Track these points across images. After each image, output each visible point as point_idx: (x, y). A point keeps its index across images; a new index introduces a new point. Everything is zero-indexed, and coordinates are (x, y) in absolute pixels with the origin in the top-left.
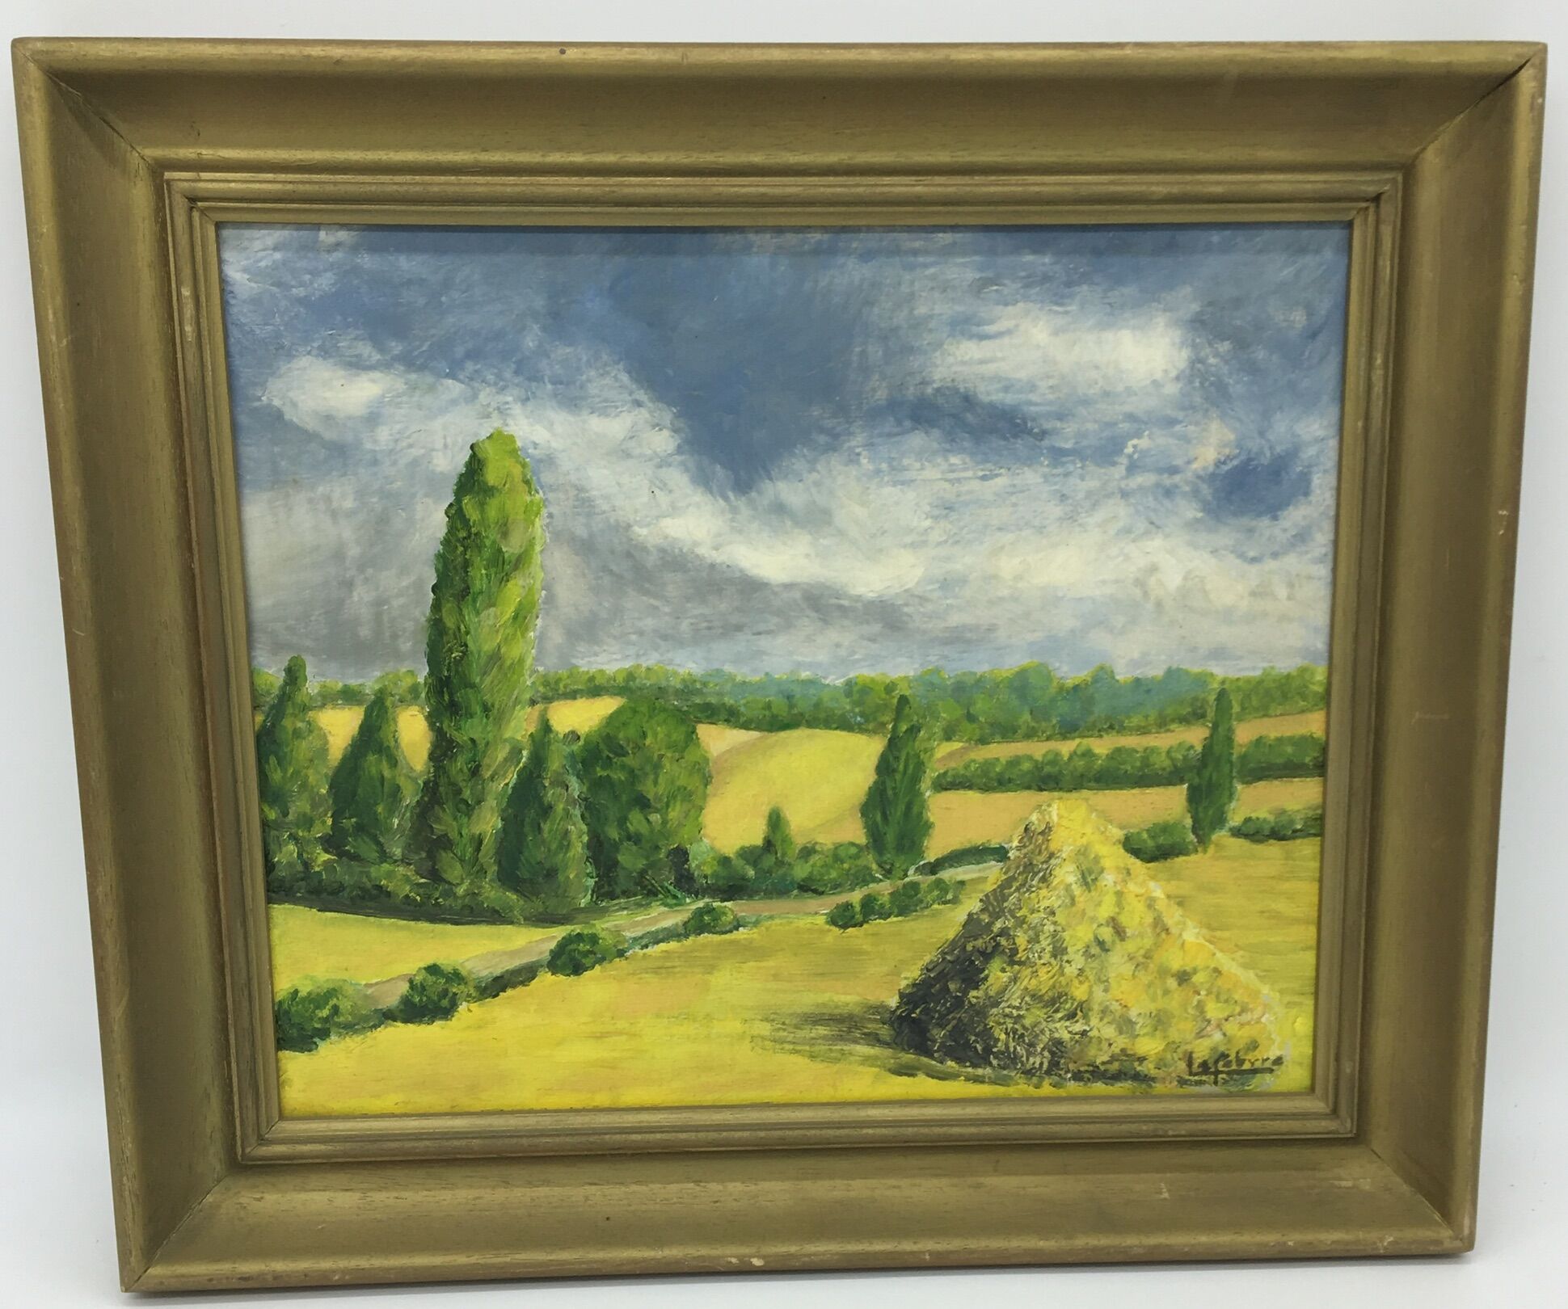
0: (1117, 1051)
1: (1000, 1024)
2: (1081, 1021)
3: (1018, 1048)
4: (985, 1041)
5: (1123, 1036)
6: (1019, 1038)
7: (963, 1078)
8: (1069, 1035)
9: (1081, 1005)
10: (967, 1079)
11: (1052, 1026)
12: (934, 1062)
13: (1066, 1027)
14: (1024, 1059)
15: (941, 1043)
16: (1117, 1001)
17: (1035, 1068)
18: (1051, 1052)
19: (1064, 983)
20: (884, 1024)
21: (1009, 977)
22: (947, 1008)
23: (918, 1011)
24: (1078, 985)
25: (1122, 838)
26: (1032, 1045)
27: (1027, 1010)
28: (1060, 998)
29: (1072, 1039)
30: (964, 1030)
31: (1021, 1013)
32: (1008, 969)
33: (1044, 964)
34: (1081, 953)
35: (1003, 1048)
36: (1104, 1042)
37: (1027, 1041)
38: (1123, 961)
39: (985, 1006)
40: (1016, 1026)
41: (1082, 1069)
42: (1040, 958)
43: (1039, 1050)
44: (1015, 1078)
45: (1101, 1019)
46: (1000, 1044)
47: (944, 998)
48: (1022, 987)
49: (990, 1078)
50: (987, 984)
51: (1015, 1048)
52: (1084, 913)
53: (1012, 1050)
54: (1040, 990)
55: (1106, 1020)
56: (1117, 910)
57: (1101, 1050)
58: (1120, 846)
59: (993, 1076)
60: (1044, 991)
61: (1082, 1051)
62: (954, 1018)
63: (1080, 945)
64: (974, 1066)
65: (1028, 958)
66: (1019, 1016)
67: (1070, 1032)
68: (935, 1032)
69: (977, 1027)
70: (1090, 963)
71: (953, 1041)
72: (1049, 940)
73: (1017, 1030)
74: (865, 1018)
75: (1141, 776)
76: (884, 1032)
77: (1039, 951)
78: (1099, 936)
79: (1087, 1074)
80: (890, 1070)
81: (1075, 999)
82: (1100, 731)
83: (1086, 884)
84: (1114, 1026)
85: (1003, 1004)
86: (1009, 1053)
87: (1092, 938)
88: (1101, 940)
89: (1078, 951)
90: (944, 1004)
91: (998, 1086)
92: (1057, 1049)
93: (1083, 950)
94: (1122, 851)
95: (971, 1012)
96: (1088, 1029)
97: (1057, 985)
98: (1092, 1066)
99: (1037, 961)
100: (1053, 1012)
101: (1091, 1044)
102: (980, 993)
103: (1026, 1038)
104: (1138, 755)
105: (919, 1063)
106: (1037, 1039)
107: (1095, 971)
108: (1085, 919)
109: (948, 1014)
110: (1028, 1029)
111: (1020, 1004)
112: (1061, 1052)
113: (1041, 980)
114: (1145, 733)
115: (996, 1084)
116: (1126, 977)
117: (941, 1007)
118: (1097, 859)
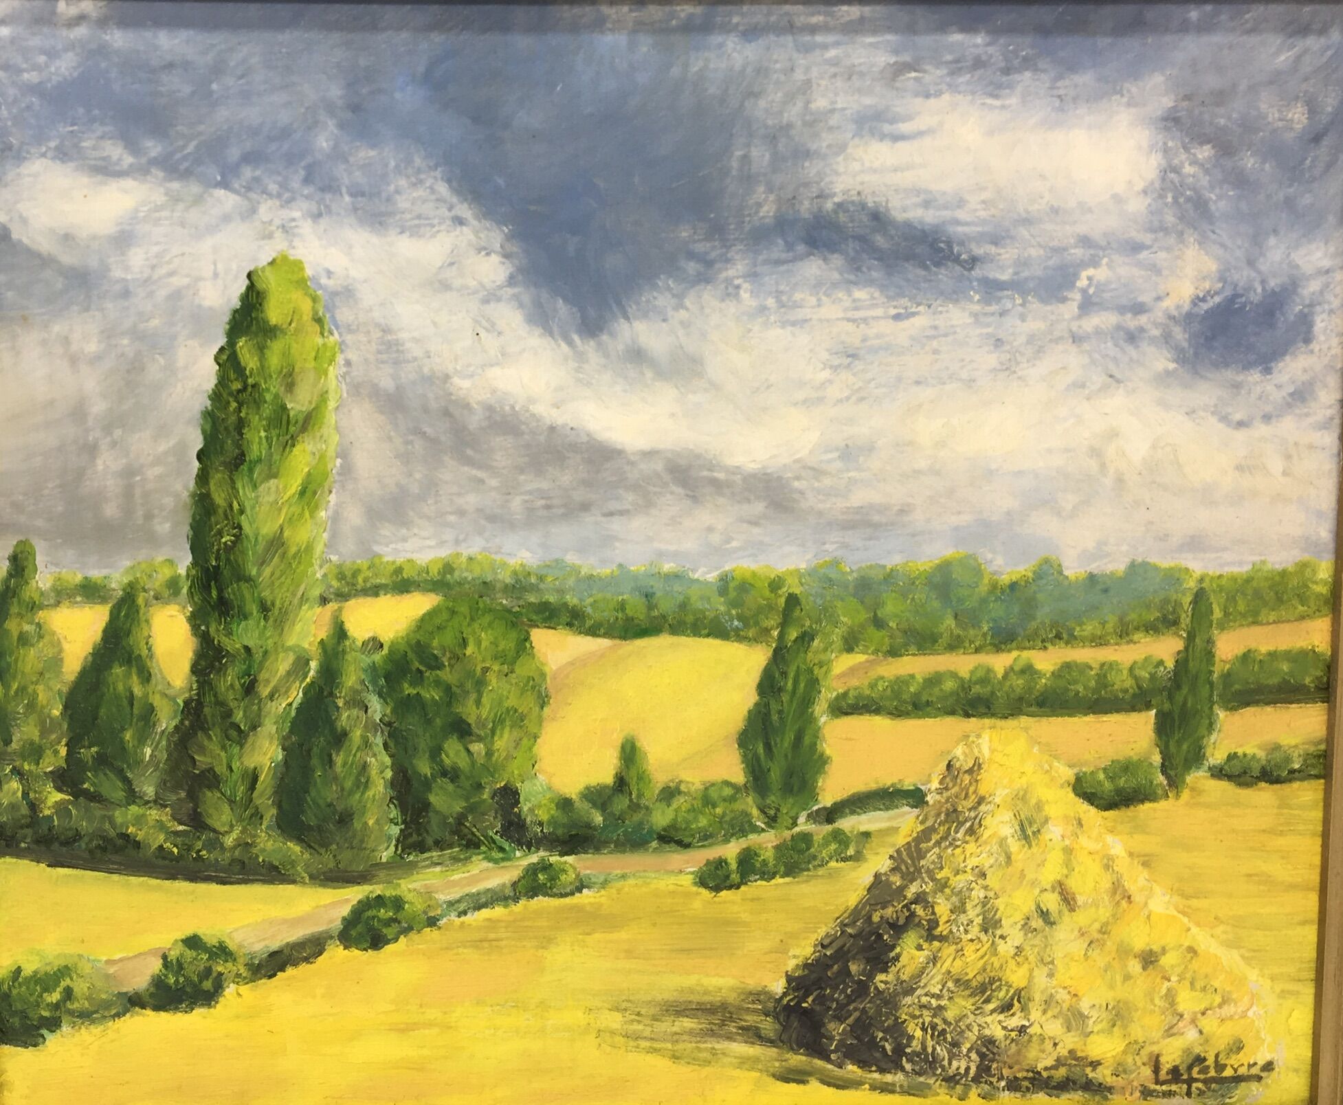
0: (1064, 1052)
1: (914, 1017)
2: (1019, 1014)
3: (938, 1048)
4: (896, 1039)
5: (1072, 1033)
6: (939, 1036)
7: (867, 1086)
8: (1004, 1032)
9: (1018, 993)
10: (873, 1088)
11: (980, 1020)
12: (830, 1067)
13: (1000, 1022)
14: (946, 1063)
15: (838, 1041)
16: (1065, 988)
17: (960, 1074)
18: (978, 1053)
19: (997, 965)
20: (767, 1015)
21: (928, 957)
22: (848, 996)
23: (810, 999)
24: (1014, 968)
25: (1073, 780)
26: (955, 1044)
27: (950, 999)
28: (991, 983)
29: (1006, 1038)
30: (870, 1025)
31: (943, 1003)
32: (925, 946)
33: (972, 940)
34: (1019, 926)
35: (919, 1048)
36: (1047, 1041)
37: (949, 1039)
38: (1073, 938)
39: (896, 994)
40: (935, 1020)
41: (1020, 1075)
42: (966, 932)
43: (965, 1051)
44: (933, 1087)
45: (1045, 1012)
46: (914, 1043)
47: (844, 982)
48: (944, 970)
49: (901, 1086)
50: (899, 965)
51: (934, 1049)
52: (1022, 875)
53: (930, 1050)
54: (967, 974)
55: (1050, 1013)
56: (1065, 871)
57: (1043, 1051)
58: (1070, 789)
59: (905, 1084)
60: (970, 976)
61: (1019, 1052)
62: (855, 1009)
63: (1019, 917)
64: (882, 1071)
65: (951, 931)
66: (940, 1008)
67: (1004, 1028)
68: (831, 1026)
69: (885, 1021)
70: (1031, 939)
71: (856, 1038)
72: (978, 909)
73: (937, 1025)
74: (743, 1009)
75: (1097, 699)
76: (768, 1027)
77: (965, 923)
78: (1042, 905)
79: (1026, 1083)
80: (774, 1076)
81: (1011, 986)
82: (1043, 641)
83: (1026, 837)
84: (1061, 1020)
85: (919, 992)
86: (927, 1055)
87: (1033, 908)
88: (1045, 910)
89: (1016, 923)
90: (844, 991)
91: (912, 1097)
92: (988, 1050)
93: (1022, 922)
94: (1072, 795)
95: (878, 1002)
96: (1027, 1024)
97: (989, 968)
98: (1033, 1072)
99: (963, 936)
100: (983, 1003)
101: (1031, 1044)
102: (890, 977)
103: (948, 1036)
104: (1093, 673)
105: (812, 1067)
106: (963, 1037)
107: (1036, 950)
108: (1025, 883)
109: (848, 1004)
110: (951, 1023)
111: (941, 991)
112: (994, 1054)
113: (968, 960)
114: (1101, 645)
115: (910, 1094)
116: (1076, 958)
117: (840, 994)
118: (1039, 806)
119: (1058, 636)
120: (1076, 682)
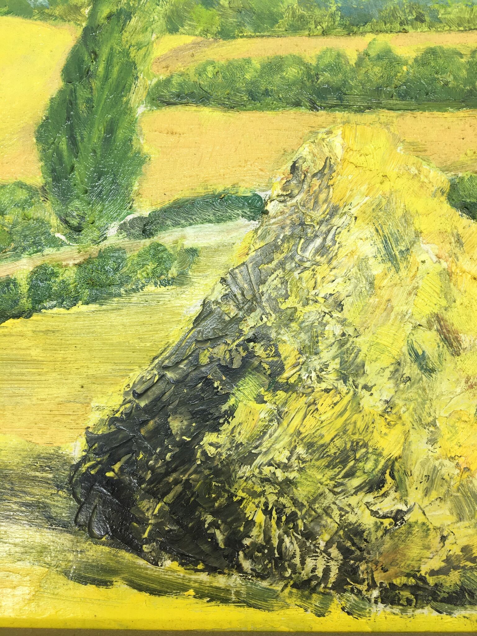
0: (456, 550)
1: (254, 494)
2: (393, 494)
3: (287, 540)
4: (229, 525)
5: (466, 523)
6: (287, 522)
7: (191, 592)
8: (373, 519)
9: (391, 465)
10: (200, 595)
11: (342, 501)
12: (142, 562)
13: (368, 505)
14: (297, 561)
15: (155, 525)
16: (452, 459)
17: (316, 577)
18: (341, 548)
19: (361, 425)
20: (60, 487)
21: (270, 412)
22: (168, 463)
23: (117, 467)
24: (384, 430)
25: (447, 187)
26: (309, 535)
27: (301, 470)
28: (354, 450)
29: (378, 527)
30: (196, 505)
31: (291, 476)
32: (268, 397)
33: (327, 391)
34: (387, 373)
35: (261, 539)
36: (432, 533)
37: (301, 527)
38: (458, 390)
39: (229, 462)
40: (281, 500)
41: (397, 581)
42: (320, 379)
43: (322, 545)
44: (282, 595)
45: (427, 492)
46: (255, 532)
47: (161, 444)
48: (291, 430)
49: (238, 593)
50: (234, 422)
51: (281, 541)
52: (388, 307)
53: (275, 542)
54: (322, 436)
55: (434, 494)
56: (444, 303)
57: (428, 548)
58: (443, 198)
59: (243, 590)
60: (327, 439)
61: (395, 549)
62: (177, 482)
63: (386, 361)
64: (212, 570)
65: (300, 379)
66: (289, 482)
67: (374, 513)
68: (145, 504)
69: (215, 500)
70: (403, 392)
71: (178, 523)
72: (334, 350)
73: (284, 506)
74: (28, 478)
75: (471, 91)
76: (59, 504)
77: (318, 368)
78: (416, 346)
79: (406, 594)
80: (66, 573)
81: (380, 455)
82: (401, 24)
83: (391, 258)
84: (449, 504)
85: (259, 460)
86: (271, 549)
87: (405, 349)
88: (420, 352)
89: (383, 369)
90: (161, 456)
91: (252, 610)
92: (354, 544)
93: (392, 368)
94: (447, 206)
95: (207, 472)
96: (405, 509)
97: (350, 428)
98: (414, 576)
99: (316, 385)
100: (344, 477)
101: (411, 537)
102: (222, 438)
103: (300, 522)
104: (463, 60)
105: (118, 562)
106: (319, 524)
107: (412, 406)
108: (393, 315)
109: (167, 474)
110: (303, 505)
111: (289, 459)
112: (361, 549)
113: (323, 418)
114: (471, 29)
115: (250, 606)
116: (465, 418)
117: (156, 460)
118: (407, 218)
119: (420, 19)
120: (443, 70)
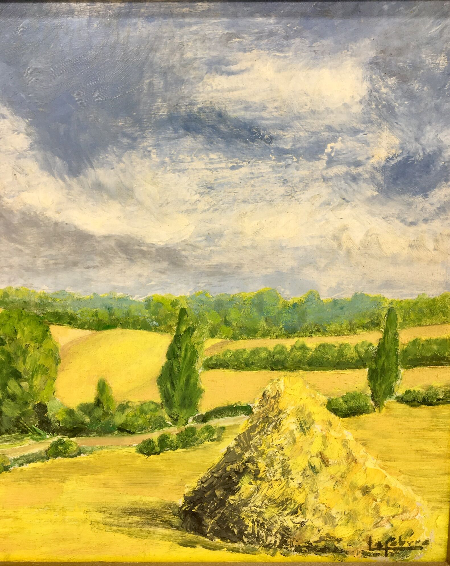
0: (324, 534)
1: (248, 517)
2: (300, 516)
3: (261, 532)
4: (239, 527)
5: (328, 525)
6: (261, 526)
7: (225, 549)
8: (293, 524)
9: (300, 507)
10: (229, 550)
11: (281, 518)
12: (207, 540)
13: (291, 520)
14: (264, 538)
15: (211, 527)
16: (324, 504)
17: (271, 544)
18: (280, 534)
19: (289, 492)
20: (175, 515)
21: (255, 488)
22: (215, 507)
23: (196, 508)
24: (298, 494)
25: (326, 402)
26: (269, 530)
27: (266, 508)
28: (287, 501)
29: (294, 527)
30: (226, 520)
31: (262, 510)
32: (253, 482)
33: (277, 480)
34: (300, 474)
35: (251, 532)
36: (315, 529)
37: (266, 528)
38: (327, 479)
39: (239, 506)
40: (259, 518)
41: (301, 545)
42: (274, 476)
43: (274, 533)
44: (259, 550)
45: (313, 515)
46: (249, 529)
47: (213, 500)
48: (263, 494)
50: (240, 492)
51: (259, 532)
52: (302, 449)
53: (256, 532)
54: (274, 496)
55: (316, 516)
56: (323, 447)
57: (313, 534)
58: (325, 407)
59: (244, 548)
60: (276, 497)
61: (301, 534)
62: (219, 513)
63: (300, 469)
64: (233, 542)
65: (266, 476)
66: (261, 512)
67: (294, 522)
68: (207, 520)
69: (234, 519)
70: (306, 480)
71: (219, 526)
72: (280, 465)
73: (260, 520)
74: (163, 512)
75: (338, 362)
76: (175, 521)
77: (273, 472)
78: (311, 464)
79: (305, 549)
80: (179, 544)
81: (296, 503)
82: (310, 333)
83: (303, 430)
84: (322, 519)
85: (250, 505)
86: (255, 535)
87: (307, 465)
88: (313, 466)
89: (299, 472)
90: (213, 504)
91: (248, 554)
92: (286, 533)
93: (302, 472)
94: (326, 410)
95: (230, 509)
96: (305, 521)
97: (285, 493)
98: (308, 543)
99: (272, 478)
100: (282, 510)
101: (307, 530)
102: (236, 497)
103: (266, 526)
104: (336, 349)
105: (198, 540)
106: (273, 526)
107: (309, 485)
108: (303, 452)
109: (215, 510)
110: (267, 520)
111: (262, 504)
112: (288, 534)
113: (275, 490)
114: (340, 335)
115: (247, 553)
116: (329, 490)
117: (211, 506)
118: (310, 415)
119: (318, 331)
120: (327, 354)
